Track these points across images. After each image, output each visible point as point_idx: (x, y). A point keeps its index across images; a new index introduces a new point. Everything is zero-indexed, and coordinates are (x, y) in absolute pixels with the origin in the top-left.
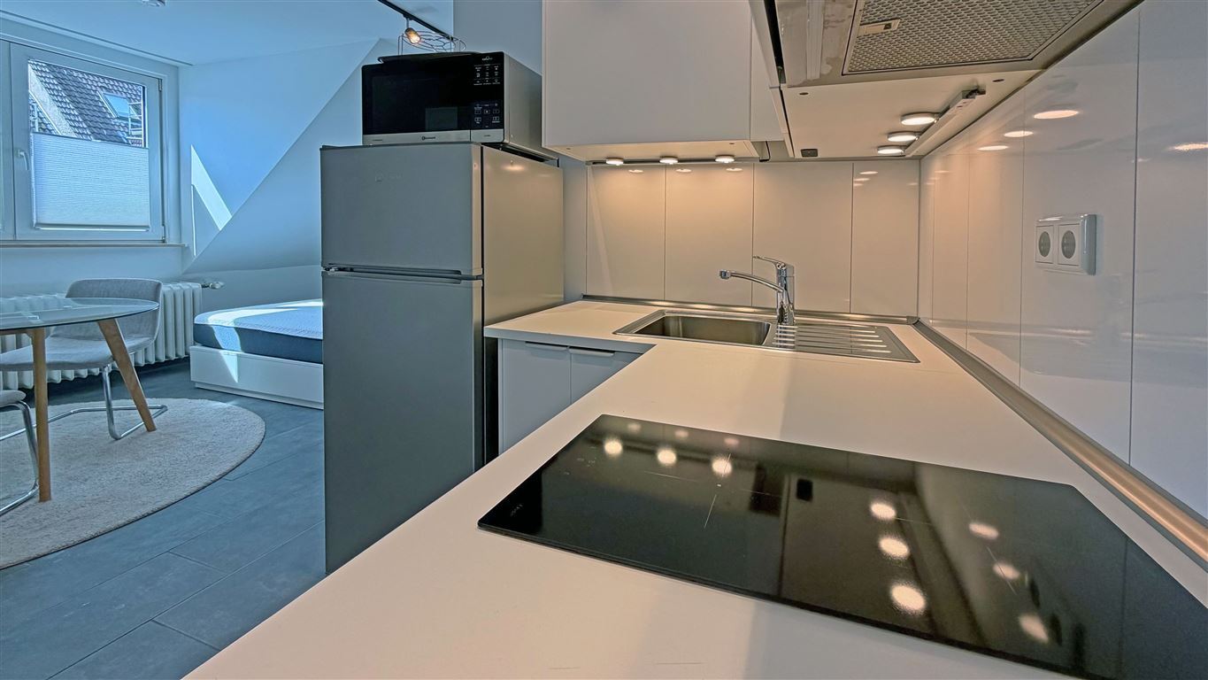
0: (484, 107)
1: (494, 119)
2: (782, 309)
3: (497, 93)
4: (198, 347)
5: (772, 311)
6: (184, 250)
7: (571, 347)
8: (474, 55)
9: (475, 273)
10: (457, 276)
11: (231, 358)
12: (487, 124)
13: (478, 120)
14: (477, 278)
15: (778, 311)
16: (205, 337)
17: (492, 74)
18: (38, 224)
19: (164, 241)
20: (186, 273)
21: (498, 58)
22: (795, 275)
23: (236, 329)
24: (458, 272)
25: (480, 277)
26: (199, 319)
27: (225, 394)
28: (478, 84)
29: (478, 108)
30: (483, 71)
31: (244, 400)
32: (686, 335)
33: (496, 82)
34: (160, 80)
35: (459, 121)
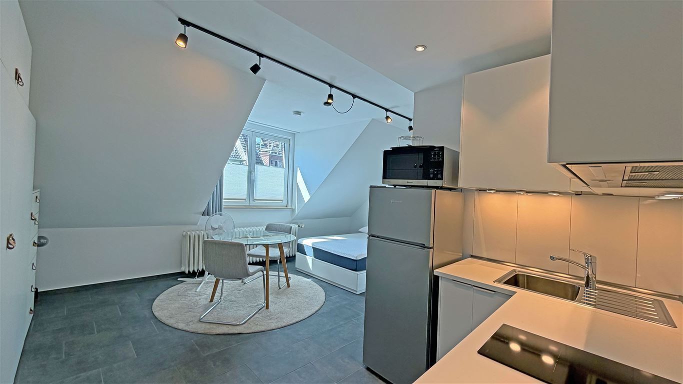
0: (434, 171)
1: (438, 175)
2: (588, 277)
3: (440, 165)
4: (298, 253)
5: (581, 278)
6: (293, 210)
7: (474, 286)
8: (431, 147)
9: (431, 246)
10: (423, 246)
11: (310, 259)
12: (435, 177)
13: (431, 176)
14: (431, 248)
15: (585, 279)
16: (301, 249)
17: (438, 156)
18: (255, 199)
19: (287, 206)
20: (293, 220)
21: (442, 148)
22: (597, 262)
23: (313, 248)
24: (424, 245)
25: (432, 248)
26: (299, 241)
27: (307, 275)
28: (432, 160)
29: (432, 170)
30: (435, 155)
31: (315, 279)
32: (529, 287)
33: (440, 159)
34: (289, 140)
35: (423, 176)
